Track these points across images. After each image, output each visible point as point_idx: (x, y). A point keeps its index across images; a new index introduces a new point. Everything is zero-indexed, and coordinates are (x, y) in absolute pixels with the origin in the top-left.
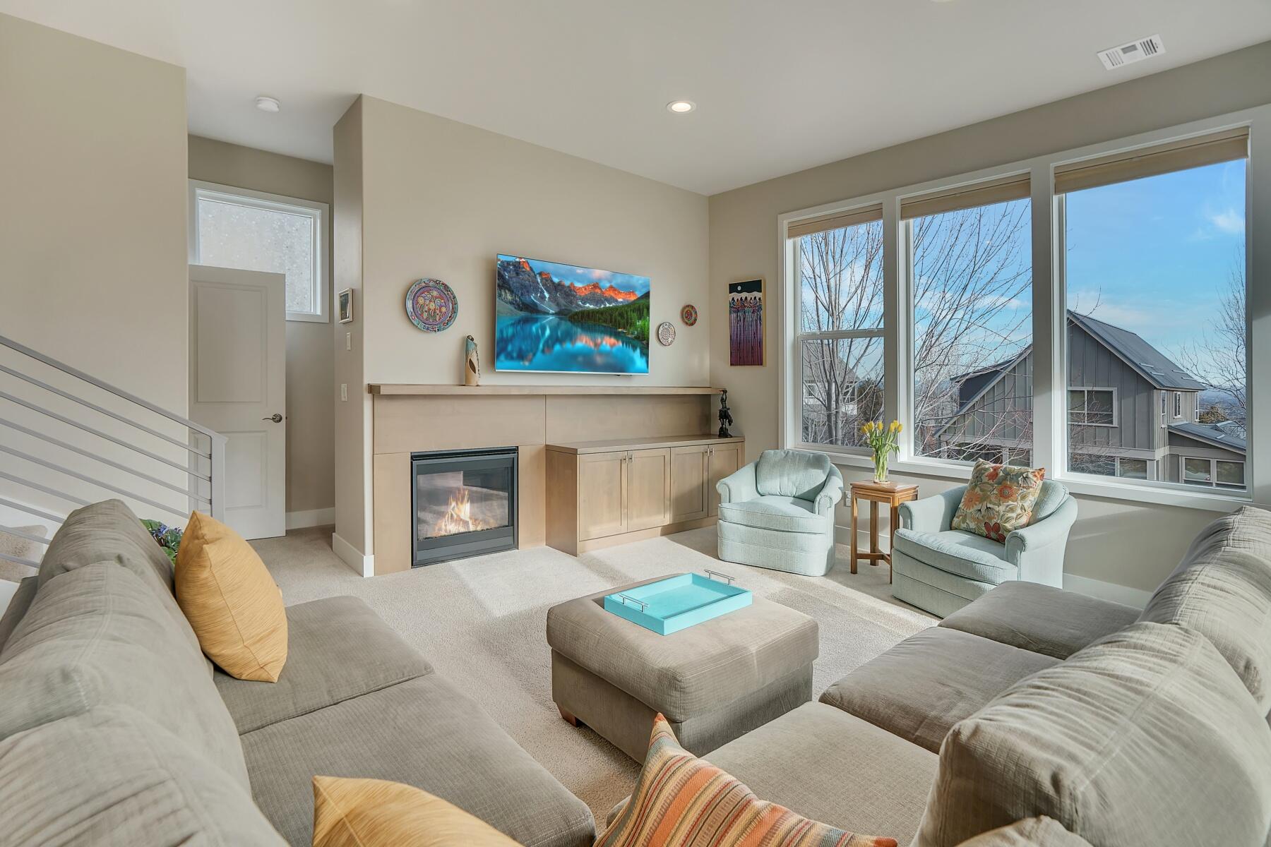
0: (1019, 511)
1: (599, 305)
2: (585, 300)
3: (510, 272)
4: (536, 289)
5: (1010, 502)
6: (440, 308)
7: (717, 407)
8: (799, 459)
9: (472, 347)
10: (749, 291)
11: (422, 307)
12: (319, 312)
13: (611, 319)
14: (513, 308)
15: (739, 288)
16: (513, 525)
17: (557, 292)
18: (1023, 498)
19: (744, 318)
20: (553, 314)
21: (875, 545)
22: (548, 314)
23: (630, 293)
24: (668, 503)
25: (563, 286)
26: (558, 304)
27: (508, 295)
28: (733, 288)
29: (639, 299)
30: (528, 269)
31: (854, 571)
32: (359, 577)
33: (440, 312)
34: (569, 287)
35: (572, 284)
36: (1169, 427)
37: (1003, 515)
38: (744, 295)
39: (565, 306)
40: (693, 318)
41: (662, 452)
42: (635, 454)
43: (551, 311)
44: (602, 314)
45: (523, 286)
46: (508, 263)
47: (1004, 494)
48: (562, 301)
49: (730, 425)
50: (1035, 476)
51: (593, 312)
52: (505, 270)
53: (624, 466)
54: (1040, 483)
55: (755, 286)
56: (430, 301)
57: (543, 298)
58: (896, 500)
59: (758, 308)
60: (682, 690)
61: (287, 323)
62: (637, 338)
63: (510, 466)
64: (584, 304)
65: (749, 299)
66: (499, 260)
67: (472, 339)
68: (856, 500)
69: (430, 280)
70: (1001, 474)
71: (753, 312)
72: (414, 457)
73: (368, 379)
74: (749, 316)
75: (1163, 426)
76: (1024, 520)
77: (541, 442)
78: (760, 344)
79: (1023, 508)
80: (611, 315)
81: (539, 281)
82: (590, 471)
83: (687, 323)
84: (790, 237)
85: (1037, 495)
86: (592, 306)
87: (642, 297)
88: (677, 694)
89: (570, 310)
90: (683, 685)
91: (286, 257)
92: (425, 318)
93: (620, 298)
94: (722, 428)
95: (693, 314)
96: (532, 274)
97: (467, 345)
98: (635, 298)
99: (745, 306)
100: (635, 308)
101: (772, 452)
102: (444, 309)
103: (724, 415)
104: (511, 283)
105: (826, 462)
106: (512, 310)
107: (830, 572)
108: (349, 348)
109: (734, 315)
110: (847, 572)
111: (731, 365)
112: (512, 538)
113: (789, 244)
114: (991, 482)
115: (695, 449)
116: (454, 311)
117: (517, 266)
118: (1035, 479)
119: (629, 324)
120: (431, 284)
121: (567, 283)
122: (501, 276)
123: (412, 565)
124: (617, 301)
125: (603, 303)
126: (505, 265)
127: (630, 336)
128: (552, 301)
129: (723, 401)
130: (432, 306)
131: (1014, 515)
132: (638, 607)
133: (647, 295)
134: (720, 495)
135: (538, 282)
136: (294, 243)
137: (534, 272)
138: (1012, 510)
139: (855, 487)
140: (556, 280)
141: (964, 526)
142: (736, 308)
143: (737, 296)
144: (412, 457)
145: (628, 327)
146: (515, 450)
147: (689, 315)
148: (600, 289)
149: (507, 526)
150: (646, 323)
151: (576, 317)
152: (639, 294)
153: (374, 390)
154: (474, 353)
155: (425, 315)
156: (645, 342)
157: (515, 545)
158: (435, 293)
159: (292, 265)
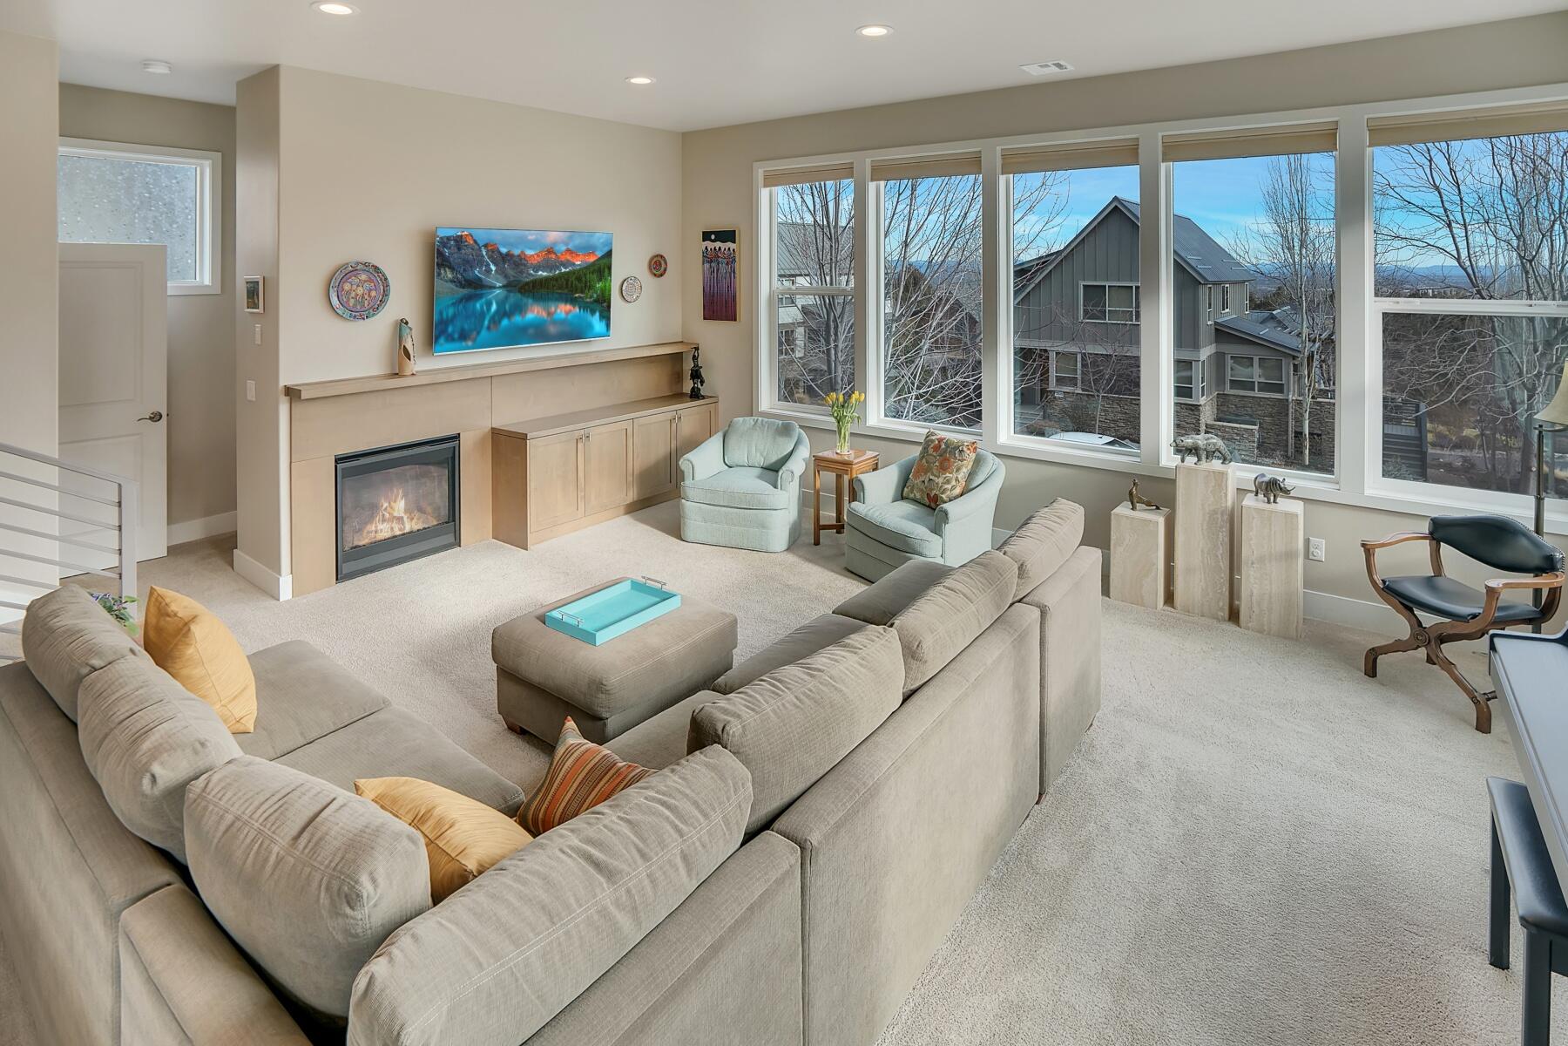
0: (954, 483)
1: (553, 271)
2: (537, 269)
3: (450, 248)
4: (481, 262)
5: (947, 474)
6: (369, 293)
7: (688, 365)
8: (768, 428)
9: (406, 331)
10: (724, 241)
11: (348, 293)
12: (207, 281)
13: (567, 284)
14: (454, 287)
15: (713, 237)
16: (454, 521)
17: (504, 263)
18: (958, 470)
19: (718, 270)
20: (500, 287)
21: (840, 514)
22: (495, 287)
23: (589, 254)
24: (630, 479)
25: (512, 256)
26: (506, 276)
27: (448, 273)
28: (706, 236)
29: (600, 259)
30: (472, 242)
31: (817, 543)
32: (275, 602)
33: (370, 296)
34: (519, 256)
35: (522, 252)
36: (1216, 323)
37: (941, 487)
38: (718, 244)
39: (514, 277)
40: (663, 269)
41: (624, 425)
42: (592, 432)
43: (498, 285)
44: (557, 280)
45: (467, 262)
46: (448, 238)
47: (944, 468)
48: (511, 272)
49: (702, 385)
50: (969, 449)
51: (547, 279)
52: (444, 247)
53: (580, 445)
54: (973, 456)
55: (728, 236)
56: (358, 286)
57: (488, 271)
58: (854, 472)
59: (731, 260)
60: (607, 692)
61: (169, 299)
62: (597, 301)
63: (451, 455)
64: (537, 271)
65: (723, 249)
66: (438, 237)
67: (407, 323)
68: (819, 471)
69: (358, 263)
70: (943, 446)
71: (727, 264)
72: (338, 460)
73: (285, 380)
74: (723, 268)
75: (1209, 323)
76: (958, 491)
77: (487, 424)
78: (734, 297)
79: (957, 480)
80: (567, 280)
81: (484, 253)
82: (542, 456)
83: (655, 275)
84: (765, 186)
85: (970, 467)
86: (545, 274)
87: (603, 257)
88: (603, 696)
89: (519, 281)
90: (608, 688)
91: (164, 216)
92: (351, 305)
93: (577, 261)
94: (693, 388)
95: (663, 262)
96: (476, 247)
97: (400, 330)
98: (595, 259)
99: (719, 257)
100: (594, 270)
101: (741, 419)
102: (373, 293)
103: (696, 375)
104: (452, 259)
105: (794, 430)
106: (453, 289)
107: (793, 545)
108: (259, 343)
109: (707, 265)
110: (809, 544)
111: (704, 319)
112: (453, 534)
113: (764, 193)
114: (934, 454)
115: (661, 417)
116: (386, 294)
117: (459, 241)
118: (968, 452)
119: (588, 287)
120: (359, 267)
121: (516, 252)
122: (440, 254)
123: (337, 580)
124: (574, 264)
125: (558, 268)
126: (445, 242)
127: (588, 300)
128: (500, 274)
129: (695, 358)
130: (360, 291)
131: (949, 486)
132: (573, 622)
133: (609, 254)
134: (683, 472)
135: (483, 256)
136: (173, 199)
137: (478, 245)
138: (948, 482)
139: (818, 459)
140: (504, 250)
141: (912, 496)
142: (710, 258)
143: (710, 245)
144: (336, 461)
145: (586, 291)
146: (457, 437)
147: (658, 266)
148: (555, 254)
149: (446, 523)
150: (607, 285)
151: (527, 287)
152: (599, 254)
153: (292, 393)
154: (410, 339)
155: (352, 302)
156: (605, 304)
157: (457, 542)
158: (364, 277)
159: (171, 225)
